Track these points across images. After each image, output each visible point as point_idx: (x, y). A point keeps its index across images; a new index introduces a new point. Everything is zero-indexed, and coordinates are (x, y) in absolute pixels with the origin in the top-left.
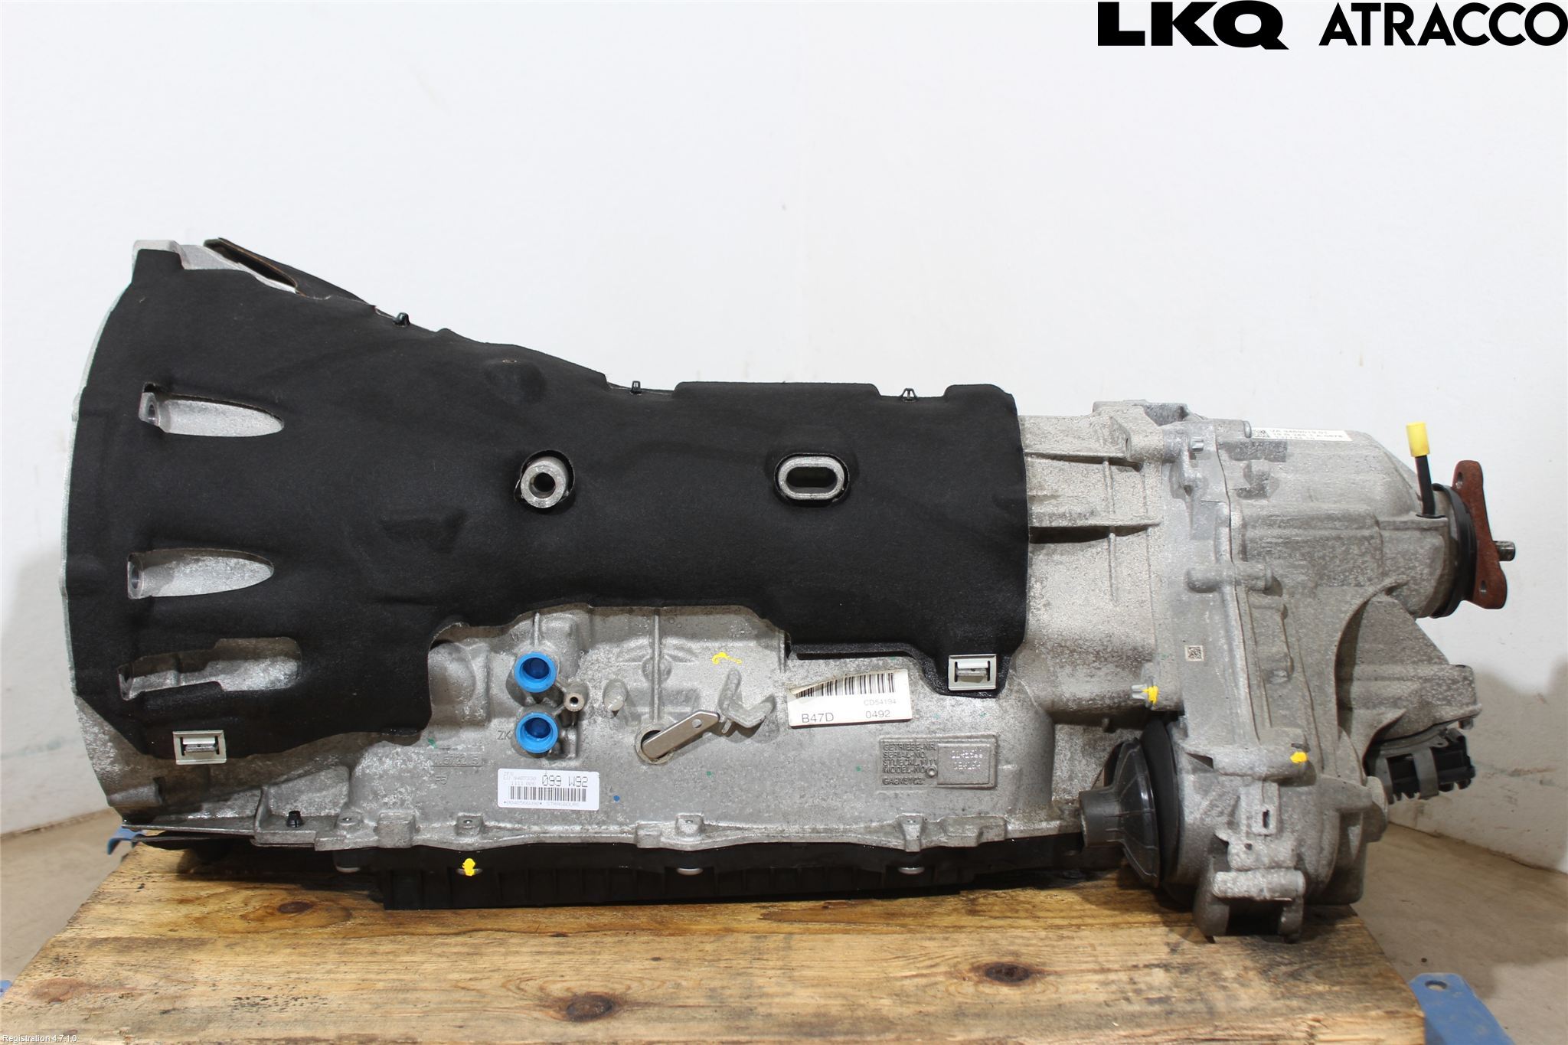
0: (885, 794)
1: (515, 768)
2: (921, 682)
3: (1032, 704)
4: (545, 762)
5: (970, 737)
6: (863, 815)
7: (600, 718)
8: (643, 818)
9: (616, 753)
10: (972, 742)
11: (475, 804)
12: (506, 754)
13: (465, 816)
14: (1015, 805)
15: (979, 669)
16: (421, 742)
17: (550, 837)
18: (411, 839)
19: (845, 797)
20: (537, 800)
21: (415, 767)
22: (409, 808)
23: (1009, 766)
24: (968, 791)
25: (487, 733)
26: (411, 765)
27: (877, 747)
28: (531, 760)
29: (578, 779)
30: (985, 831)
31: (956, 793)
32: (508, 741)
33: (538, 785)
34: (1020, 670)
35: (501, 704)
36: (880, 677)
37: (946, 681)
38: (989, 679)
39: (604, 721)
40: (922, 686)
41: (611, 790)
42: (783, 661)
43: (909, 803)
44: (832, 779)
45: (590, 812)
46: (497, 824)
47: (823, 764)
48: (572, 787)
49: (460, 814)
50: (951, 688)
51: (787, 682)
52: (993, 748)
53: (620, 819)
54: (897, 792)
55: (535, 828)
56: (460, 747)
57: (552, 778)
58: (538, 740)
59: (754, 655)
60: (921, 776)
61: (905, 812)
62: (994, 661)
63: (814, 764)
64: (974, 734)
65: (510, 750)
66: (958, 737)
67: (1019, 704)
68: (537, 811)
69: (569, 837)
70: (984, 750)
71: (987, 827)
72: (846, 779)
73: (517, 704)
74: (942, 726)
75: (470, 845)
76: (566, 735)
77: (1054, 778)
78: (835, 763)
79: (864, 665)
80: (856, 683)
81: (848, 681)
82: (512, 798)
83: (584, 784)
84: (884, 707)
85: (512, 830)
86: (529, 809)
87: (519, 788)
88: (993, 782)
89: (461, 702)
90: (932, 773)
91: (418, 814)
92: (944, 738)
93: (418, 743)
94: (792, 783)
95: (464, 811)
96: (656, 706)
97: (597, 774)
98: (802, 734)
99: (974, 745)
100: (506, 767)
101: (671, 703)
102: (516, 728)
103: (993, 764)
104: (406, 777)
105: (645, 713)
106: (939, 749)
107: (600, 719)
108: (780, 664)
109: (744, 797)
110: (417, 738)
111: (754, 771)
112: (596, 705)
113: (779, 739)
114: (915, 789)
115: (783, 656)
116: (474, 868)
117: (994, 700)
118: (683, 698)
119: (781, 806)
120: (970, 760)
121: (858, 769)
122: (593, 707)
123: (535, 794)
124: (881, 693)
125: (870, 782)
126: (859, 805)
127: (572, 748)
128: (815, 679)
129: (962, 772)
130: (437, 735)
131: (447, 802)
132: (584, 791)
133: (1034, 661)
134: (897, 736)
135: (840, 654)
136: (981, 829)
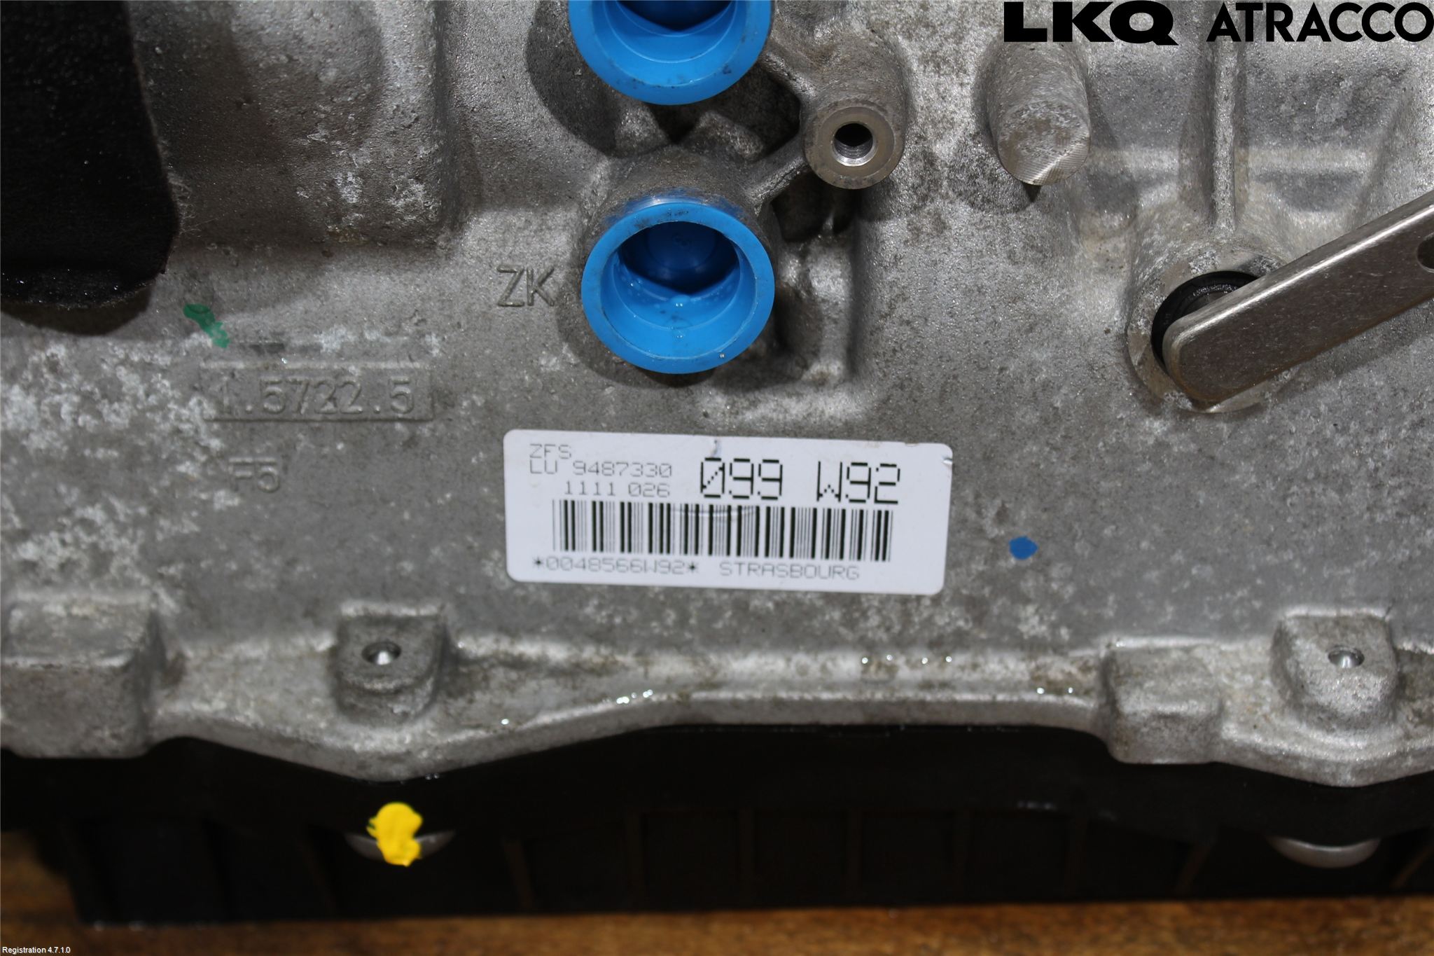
1: (580, 426)
4: (714, 401)
7: (963, 210)
8: (1130, 620)
9: (1032, 368)
11: (408, 566)
12: (537, 372)
13: (371, 621)
16: (154, 313)
17: (735, 704)
18: (144, 721)
20: (676, 555)
21: (139, 425)
22: (129, 584)
25: (447, 278)
26: (118, 417)
28: (651, 395)
29: (859, 474)
32: (541, 313)
33: (682, 493)
35: (507, 150)
39: (982, 225)
41: (1002, 517)
45: (904, 600)
46: (505, 645)
48: (828, 501)
49: (351, 609)
53: (1032, 623)
55: (671, 666)
56: (328, 341)
57: (742, 470)
58: (680, 301)
65: (554, 351)
68: (676, 597)
69: (817, 703)
73: (580, 147)
75: (395, 758)
76: (804, 277)
82: (570, 542)
83: (884, 493)
85: (570, 673)
86: (640, 591)
87: (598, 509)
89: (320, 152)
91: (168, 604)
93: (141, 321)
95: (366, 594)
96: (1222, 152)
97: (944, 450)
100: (538, 424)
101: (1282, 130)
102: (579, 262)
104: (105, 465)
105: (1161, 178)
107: (961, 215)
110: (140, 305)
112: (944, 149)
116: (419, 833)
118: (1337, 109)
122: (930, 159)
123: (666, 531)
127: (833, 335)
130: (224, 285)
131: (291, 563)
132: (883, 521)
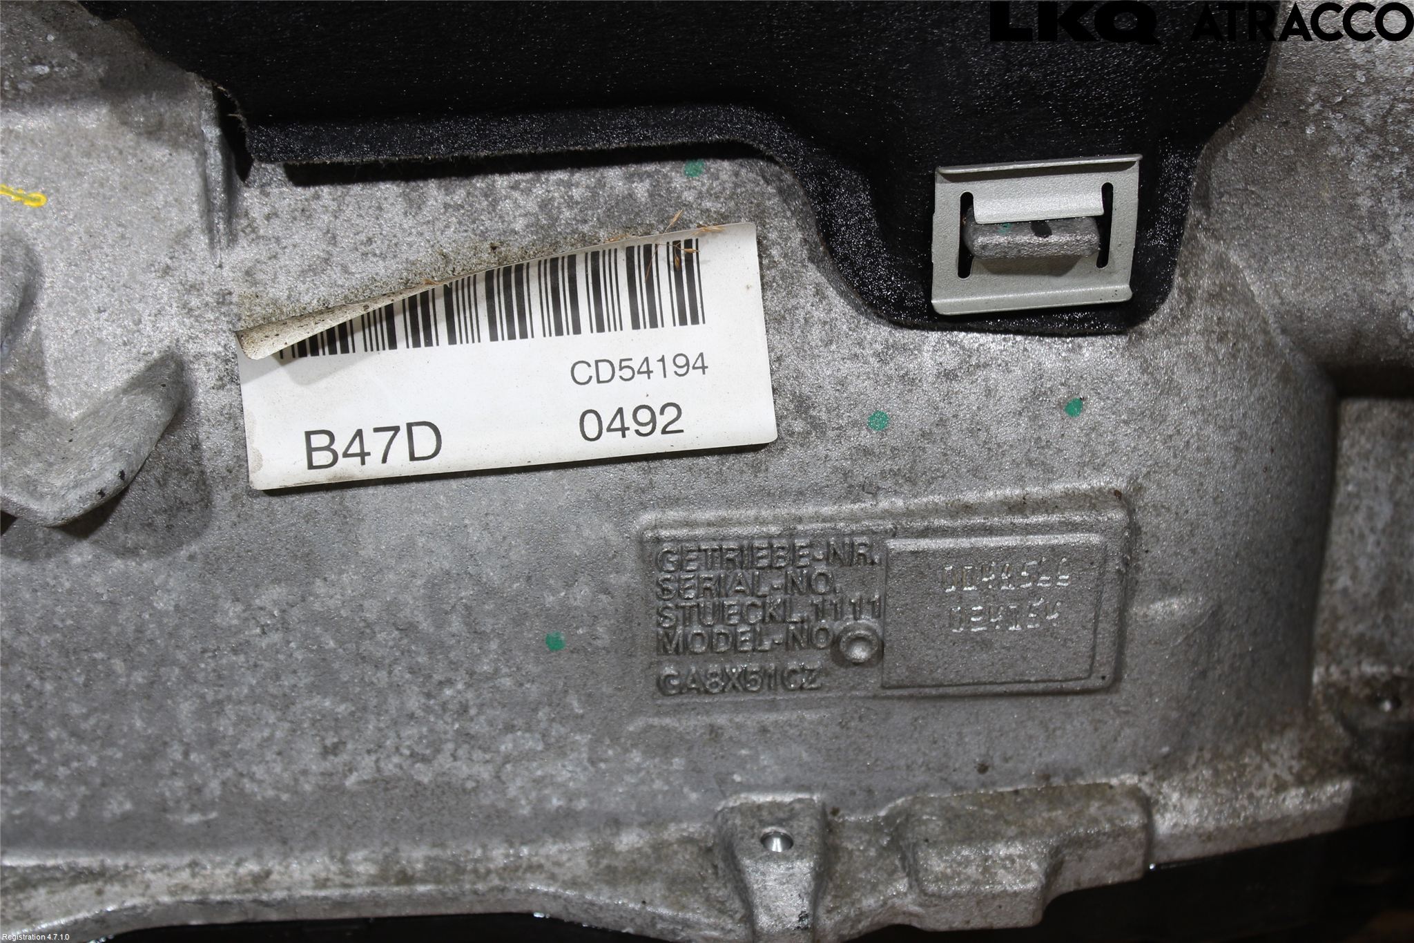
0: (666, 730)
2: (813, 274)
3: (1269, 345)
5: (1019, 507)
6: (582, 804)
10: (1028, 530)
14: (1185, 735)
15: (1067, 223)
19: (506, 746)
23: (1175, 604)
24: (1004, 704)
27: (630, 560)
30: (1068, 856)
31: (958, 712)
34: (1226, 205)
36: (640, 260)
37: (924, 275)
38: (1103, 259)
40: (819, 293)
42: (219, 196)
43: (765, 759)
44: (450, 682)
47: (408, 629)
50: (943, 302)
51: (239, 289)
52: (1115, 547)
54: (721, 720)
59: (98, 167)
60: (816, 660)
61: (750, 788)
62: (1127, 184)
63: (366, 631)
64: (1035, 491)
66: (968, 509)
67: (1222, 350)
70: (1076, 558)
71: (1078, 843)
72: (507, 682)
74: (903, 462)
77: (1324, 601)
78: (456, 624)
79: (571, 203)
80: (535, 291)
81: (497, 284)
84: (655, 391)
88: (1107, 671)
90: (860, 653)
92: (909, 514)
94: (285, 703)
98: (309, 517)
99: (1039, 540)
103: (1110, 605)
106: (890, 559)
108: (208, 209)
109: (93, 762)
111: (118, 665)
113: (211, 539)
114: (798, 705)
115: (216, 175)
117: (1121, 341)
119: (248, 785)
120: (1018, 597)
121: (553, 645)
124: (646, 332)
125: (607, 689)
126: (567, 771)
128: (363, 270)
129: (984, 643)
133: (1291, 170)
134: (709, 515)
135: (464, 159)
136: (1055, 852)
